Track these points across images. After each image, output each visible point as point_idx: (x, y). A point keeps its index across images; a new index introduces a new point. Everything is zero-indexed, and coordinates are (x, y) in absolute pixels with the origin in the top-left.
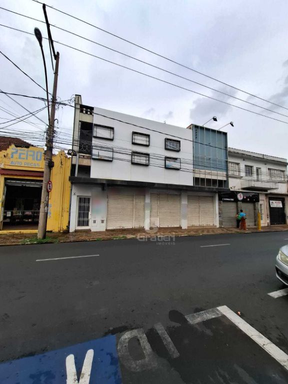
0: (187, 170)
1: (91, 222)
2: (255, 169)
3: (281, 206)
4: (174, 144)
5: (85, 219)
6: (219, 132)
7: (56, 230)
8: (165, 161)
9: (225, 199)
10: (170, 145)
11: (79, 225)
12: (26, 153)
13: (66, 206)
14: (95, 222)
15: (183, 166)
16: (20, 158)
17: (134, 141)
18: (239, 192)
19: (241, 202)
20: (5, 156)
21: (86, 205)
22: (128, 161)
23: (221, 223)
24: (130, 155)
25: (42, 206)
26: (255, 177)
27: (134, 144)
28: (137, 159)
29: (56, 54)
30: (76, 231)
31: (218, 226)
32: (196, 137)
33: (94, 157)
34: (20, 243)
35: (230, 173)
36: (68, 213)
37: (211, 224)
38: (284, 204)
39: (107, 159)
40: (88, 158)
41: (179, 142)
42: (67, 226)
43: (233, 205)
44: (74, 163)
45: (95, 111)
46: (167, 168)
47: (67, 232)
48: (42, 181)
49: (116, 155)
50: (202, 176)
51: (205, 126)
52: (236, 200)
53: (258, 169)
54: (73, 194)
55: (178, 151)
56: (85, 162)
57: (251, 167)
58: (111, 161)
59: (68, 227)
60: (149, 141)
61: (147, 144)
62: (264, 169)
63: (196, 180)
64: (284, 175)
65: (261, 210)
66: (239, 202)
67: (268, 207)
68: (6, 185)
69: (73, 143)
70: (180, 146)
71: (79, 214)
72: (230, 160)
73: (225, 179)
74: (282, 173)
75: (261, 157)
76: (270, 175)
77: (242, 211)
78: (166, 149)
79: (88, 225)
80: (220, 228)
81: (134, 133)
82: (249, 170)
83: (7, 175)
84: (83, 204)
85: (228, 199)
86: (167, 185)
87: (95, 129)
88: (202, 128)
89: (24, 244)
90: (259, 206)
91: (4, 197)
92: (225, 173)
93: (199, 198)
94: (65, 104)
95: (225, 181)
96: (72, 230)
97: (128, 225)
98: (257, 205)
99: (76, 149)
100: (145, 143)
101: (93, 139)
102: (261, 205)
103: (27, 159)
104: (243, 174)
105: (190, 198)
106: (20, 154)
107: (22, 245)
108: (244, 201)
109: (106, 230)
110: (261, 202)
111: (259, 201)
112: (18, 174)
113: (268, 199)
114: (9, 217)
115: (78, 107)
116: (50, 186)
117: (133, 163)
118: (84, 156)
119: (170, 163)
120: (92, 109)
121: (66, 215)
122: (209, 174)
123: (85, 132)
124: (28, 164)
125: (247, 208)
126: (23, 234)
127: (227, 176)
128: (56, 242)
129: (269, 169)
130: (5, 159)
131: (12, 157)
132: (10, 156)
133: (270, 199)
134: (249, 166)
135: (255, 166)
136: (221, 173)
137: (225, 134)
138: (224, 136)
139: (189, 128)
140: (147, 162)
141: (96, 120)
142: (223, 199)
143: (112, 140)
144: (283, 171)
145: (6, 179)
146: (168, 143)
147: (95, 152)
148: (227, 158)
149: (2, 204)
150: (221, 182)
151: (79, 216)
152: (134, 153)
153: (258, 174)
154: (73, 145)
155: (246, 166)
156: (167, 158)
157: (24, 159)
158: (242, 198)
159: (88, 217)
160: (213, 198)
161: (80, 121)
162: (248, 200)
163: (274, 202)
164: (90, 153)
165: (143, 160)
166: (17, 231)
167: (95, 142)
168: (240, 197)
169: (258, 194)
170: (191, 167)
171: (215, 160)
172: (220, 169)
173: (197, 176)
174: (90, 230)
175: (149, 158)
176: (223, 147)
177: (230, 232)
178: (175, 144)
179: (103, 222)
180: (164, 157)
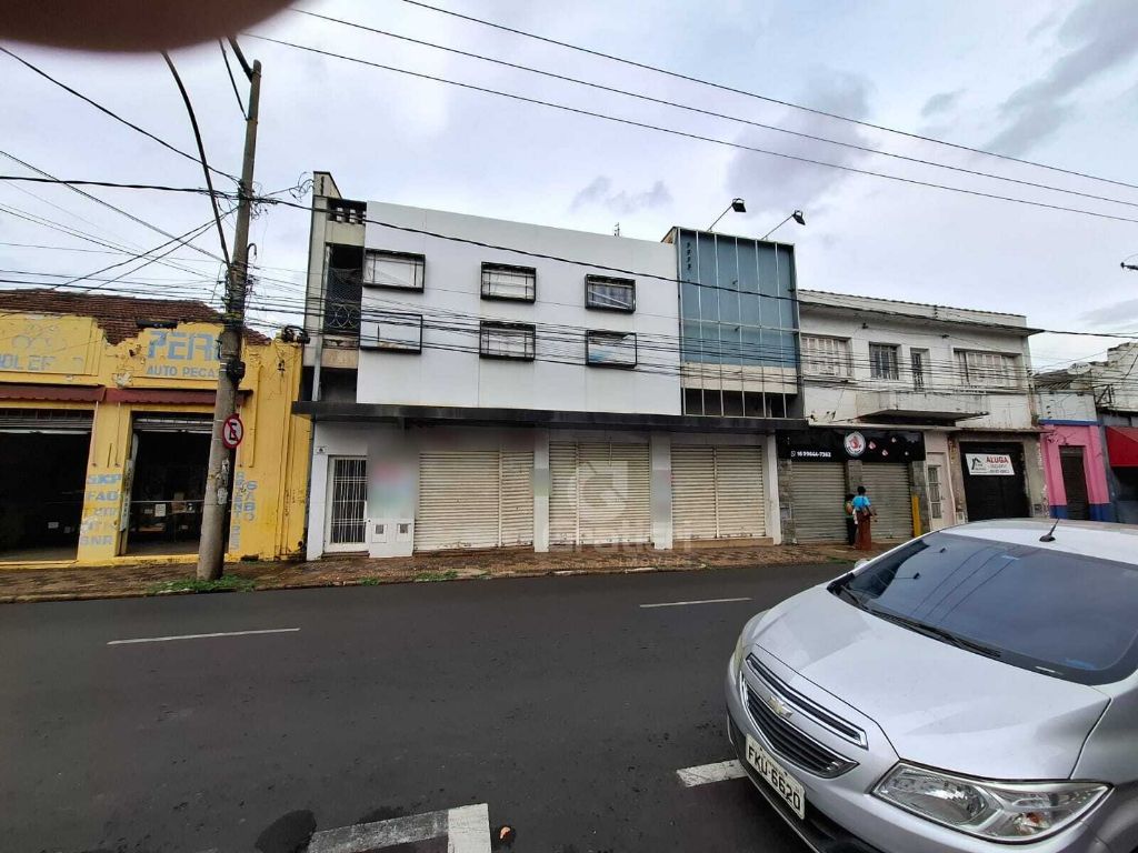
0: (660, 370)
1: (370, 531)
2: (905, 355)
3: (1012, 473)
4: (616, 291)
5: (354, 521)
6: (766, 246)
7: (269, 554)
8: (586, 342)
9: (800, 454)
10: (603, 296)
11: (335, 539)
12: (187, 342)
13: (298, 484)
14: (380, 530)
15: (645, 355)
16: (171, 356)
17: (486, 291)
18: (850, 430)
19: (858, 462)
20: (132, 354)
21: (357, 480)
22: (465, 349)
23: (788, 529)
24: (475, 332)
25: (210, 486)
26: (907, 379)
27: (486, 298)
28: (497, 344)
29: (251, 66)
30: (325, 557)
31: (778, 538)
32: (689, 266)
33: (363, 343)
34: (142, 593)
35: (808, 371)
36: (303, 506)
37: (757, 534)
38: (1019, 465)
39: (404, 347)
40: (351, 347)
41: (632, 283)
42: (300, 544)
43: (834, 471)
44: (308, 362)
45: (369, 214)
46: (593, 364)
47: (299, 558)
49: (432, 336)
50: (712, 385)
51: (717, 230)
52: (841, 457)
53: (917, 355)
54: (316, 450)
55: (630, 311)
56: (341, 359)
57: (895, 347)
58: (418, 353)
59: (303, 545)
60: (534, 288)
61: (530, 294)
62: (939, 352)
63: (691, 397)
64: (1017, 369)
65: (935, 486)
66: (850, 463)
67: (959, 474)
68: (135, 431)
69: (306, 309)
70: (634, 296)
71: (336, 506)
72: (806, 327)
73: (791, 390)
74: (1009, 363)
75: (929, 313)
76: (967, 372)
77: (861, 491)
78: (590, 307)
79: (361, 539)
80: (786, 544)
81: (488, 267)
82: (884, 359)
83: (138, 403)
84: (346, 480)
85: (809, 454)
86: (591, 415)
87: (370, 264)
88: (706, 237)
89: (153, 595)
90: (926, 473)
91: (131, 464)
92: (790, 372)
93: (712, 452)
94: (274, 202)
95: (791, 398)
96: (313, 553)
97: (480, 539)
98: (915, 469)
99: (317, 323)
100: (521, 294)
101: (365, 292)
102: (932, 469)
103: (190, 358)
104: (862, 374)
105: (676, 451)
106: (173, 345)
107: (148, 595)
108: (867, 457)
109: (415, 553)
110: (929, 461)
111: (923, 458)
112: (164, 400)
113: (957, 450)
114: (161, 519)
115: (323, 205)
117: (485, 356)
118: (338, 342)
119: (601, 350)
120: (360, 207)
121: (296, 511)
122: (740, 376)
123: (344, 273)
124: (192, 370)
125: (882, 481)
127: (800, 381)
128: (242, 588)
129: (957, 351)
130: (132, 362)
131: (151, 355)
132: (145, 352)
133: (966, 448)
134: (885, 346)
135: (907, 343)
136: (778, 370)
137: (788, 250)
138: (785, 256)
139: (667, 239)
140: (530, 350)
141: (373, 238)
142: (793, 454)
143: (419, 291)
144: (1012, 357)
145: (135, 416)
146: (597, 291)
147: (367, 329)
148: (795, 325)
149: (124, 483)
150: (775, 399)
151: (336, 514)
152: (488, 326)
153: (917, 369)
154: (306, 314)
155: (871, 344)
156: (593, 335)
157: (182, 357)
158: (862, 449)
159: (361, 516)
160: (760, 449)
161: (327, 244)
162: (885, 453)
163: (982, 457)
164: (357, 332)
165: (516, 346)
166: (162, 558)
167: (369, 300)
168: (855, 445)
169: (921, 434)
170: (674, 359)
171: (755, 334)
172: (778, 361)
173: (695, 384)
174: (366, 554)
175: (534, 337)
176: (780, 290)
177: (811, 558)
178: (619, 290)
179: (404, 529)
180: (583, 333)
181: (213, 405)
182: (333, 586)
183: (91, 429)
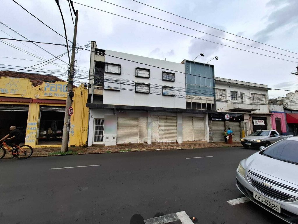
0: (180, 97)
1: (104, 139)
2: (239, 94)
3: (264, 125)
4: (170, 76)
5: (100, 136)
6: (207, 65)
7: (78, 144)
8: (163, 89)
9: (214, 119)
10: (166, 77)
11: (96, 141)
12: (55, 87)
13: (86, 126)
14: (107, 138)
15: (177, 93)
16: (51, 90)
17: (137, 75)
18: (226, 113)
19: (228, 122)
20: (40, 89)
21: (101, 125)
22: (132, 90)
23: (211, 138)
24: (134, 85)
25: (65, 126)
26: (239, 100)
27: (137, 77)
28: (139, 89)
29: (76, 12)
30: (93, 146)
31: (208, 141)
32: (188, 70)
33: (105, 88)
34: (47, 155)
35: (217, 98)
36: (87, 131)
37: (203, 140)
38: (266, 123)
39: (116, 89)
40: (101, 89)
41: (174, 74)
42: (86, 142)
43: (222, 124)
44: (90, 93)
45: (106, 53)
46: (164, 95)
47: (86, 146)
48: (65, 107)
49: (123, 86)
50: (194, 101)
51: (195, 61)
52: (224, 120)
53: (242, 94)
54: (90, 117)
55: (173, 81)
56: (99, 92)
57: (236, 92)
58: (119, 91)
59: (87, 142)
60: (149, 75)
61: (148, 76)
62: (247, 94)
63: (189, 104)
64: (266, 99)
65: (246, 127)
66: (226, 122)
67: (252, 125)
68: (41, 111)
69: (89, 78)
70: (174, 78)
71: (96, 132)
72: (217, 87)
73: (213, 103)
74: (263, 97)
75: (245, 84)
76: (254, 99)
77: (229, 129)
78: (163, 80)
79: (102, 140)
80: (211, 142)
81: (137, 68)
82: (234, 95)
83: (42, 103)
84: (98, 125)
85: (216, 119)
86: (164, 108)
87: (106, 67)
88: (193, 62)
89: (50, 156)
90: (244, 125)
91: (39, 120)
92: (213, 98)
93: (192, 119)
94: (82, 49)
95: (213, 104)
96: (90, 145)
97: (134, 141)
98: (242, 123)
99: (92, 82)
100: (146, 76)
101: (105, 74)
102: (245, 123)
103: (56, 91)
104: (229, 99)
105: (184, 118)
106: (51, 88)
107: (49, 156)
108: (231, 120)
109: (117, 144)
110: (245, 121)
111: (244, 121)
112: (49, 102)
113: (251, 119)
114: (45, 135)
115: (94, 50)
116: (71, 111)
117: (137, 92)
118: (98, 87)
119: (166, 91)
120: (104, 51)
121: (85, 133)
122: (200, 99)
123: (99, 69)
124: (57, 94)
125: (234, 125)
126: (53, 148)
127: (215, 100)
128: (74, 154)
129: (251, 94)
130: (40, 92)
131: (45, 90)
132: (44, 89)
133: (254, 118)
134: (234, 92)
135: (240, 91)
136: (209, 98)
137: (212, 67)
138: (211, 68)
139: (182, 63)
140: (148, 91)
141: (107, 60)
142: (212, 119)
143: (119, 74)
144: (264, 95)
145: (41, 106)
146: (165, 75)
147: (106, 84)
148: (214, 86)
149: (38, 125)
150: (209, 105)
151: (96, 134)
152: (137, 84)
153: (242, 98)
154: (89, 79)
155: (231, 91)
156: (164, 87)
157: (54, 91)
158: (229, 118)
159: (102, 135)
160: (204, 118)
161: (95, 61)
162: (234, 119)
163: (257, 121)
164: (103, 86)
165: (144, 89)
166: (48, 146)
167: (106, 76)
168: (227, 117)
169: (243, 114)
170: (184, 94)
171: (204, 88)
172: (209, 95)
173: (189, 101)
174: (104, 145)
175: (149, 88)
176: (210, 77)
177: (218, 146)
178: (171, 76)
179: (114, 138)
180: (162, 86)
181: (65, 104)
182: (99, 153)
183: (28, 110)
